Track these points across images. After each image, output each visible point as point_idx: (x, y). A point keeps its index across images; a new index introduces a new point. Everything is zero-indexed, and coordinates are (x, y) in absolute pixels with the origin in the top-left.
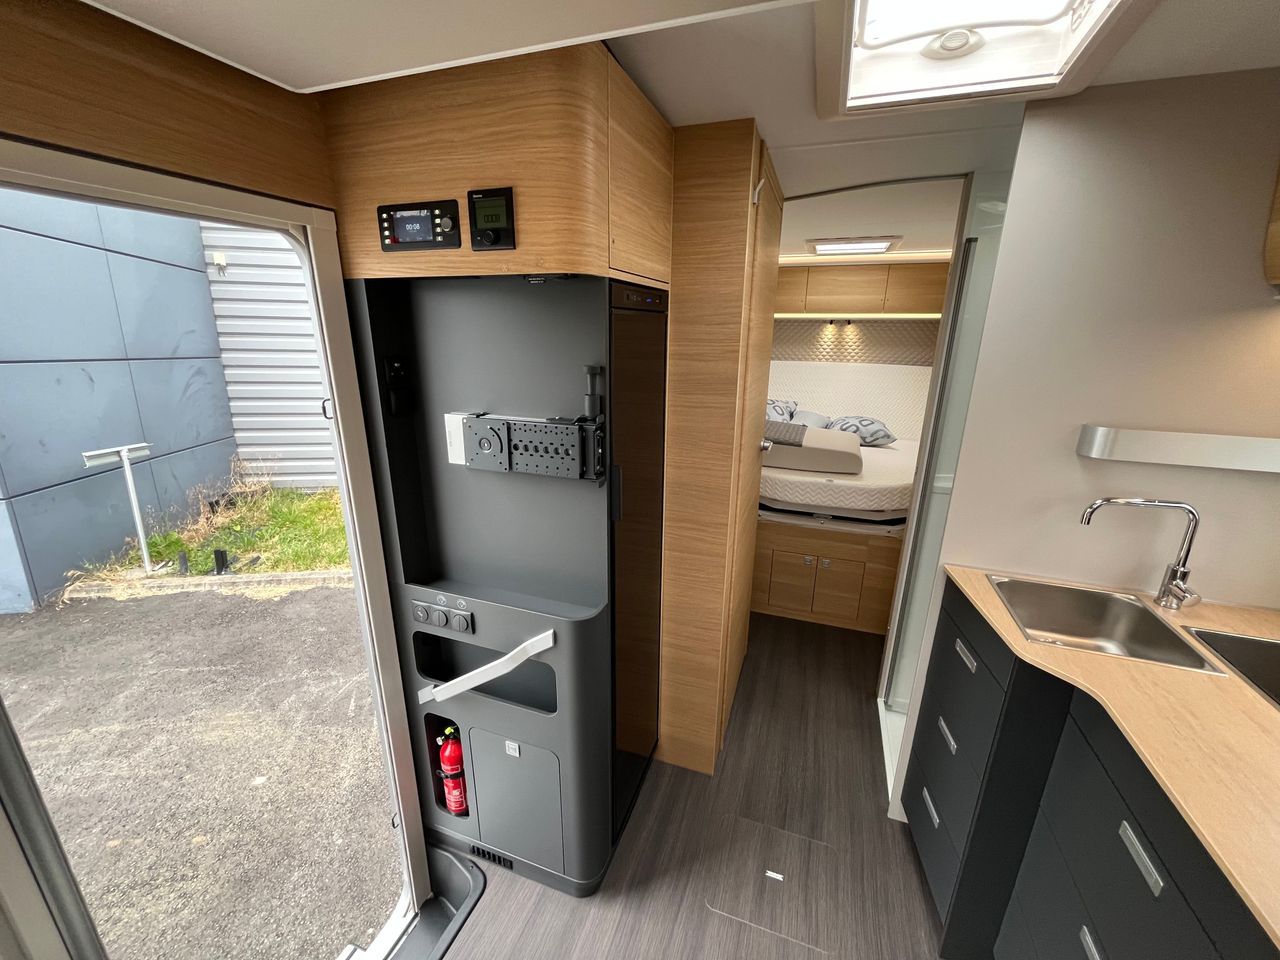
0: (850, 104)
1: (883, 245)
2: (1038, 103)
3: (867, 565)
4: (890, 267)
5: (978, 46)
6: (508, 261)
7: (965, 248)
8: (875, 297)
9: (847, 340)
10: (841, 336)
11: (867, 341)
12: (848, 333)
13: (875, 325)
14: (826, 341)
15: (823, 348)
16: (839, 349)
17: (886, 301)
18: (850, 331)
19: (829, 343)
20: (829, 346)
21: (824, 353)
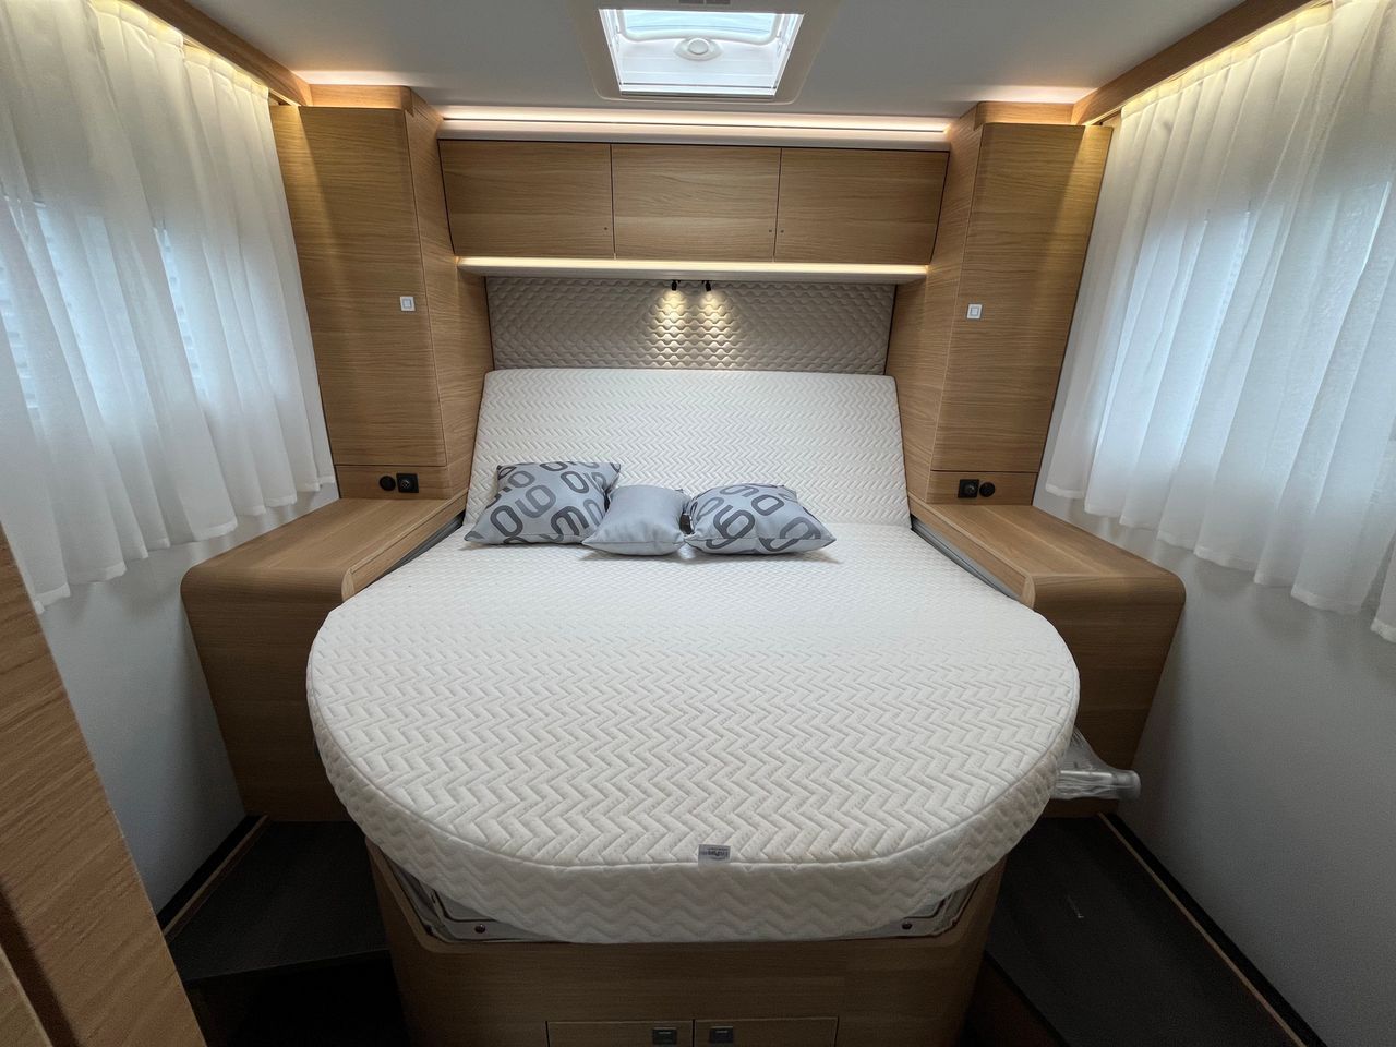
9: (708, 323)
10: (695, 314)
11: (745, 325)
12: (709, 309)
13: (757, 292)
14: (668, 326)
15: (664, 341)
16: (694, 342)
17: (779, 234)
18: (712, 305)
19: (674, 330)
20: (674, 336)
21: (668, 351)
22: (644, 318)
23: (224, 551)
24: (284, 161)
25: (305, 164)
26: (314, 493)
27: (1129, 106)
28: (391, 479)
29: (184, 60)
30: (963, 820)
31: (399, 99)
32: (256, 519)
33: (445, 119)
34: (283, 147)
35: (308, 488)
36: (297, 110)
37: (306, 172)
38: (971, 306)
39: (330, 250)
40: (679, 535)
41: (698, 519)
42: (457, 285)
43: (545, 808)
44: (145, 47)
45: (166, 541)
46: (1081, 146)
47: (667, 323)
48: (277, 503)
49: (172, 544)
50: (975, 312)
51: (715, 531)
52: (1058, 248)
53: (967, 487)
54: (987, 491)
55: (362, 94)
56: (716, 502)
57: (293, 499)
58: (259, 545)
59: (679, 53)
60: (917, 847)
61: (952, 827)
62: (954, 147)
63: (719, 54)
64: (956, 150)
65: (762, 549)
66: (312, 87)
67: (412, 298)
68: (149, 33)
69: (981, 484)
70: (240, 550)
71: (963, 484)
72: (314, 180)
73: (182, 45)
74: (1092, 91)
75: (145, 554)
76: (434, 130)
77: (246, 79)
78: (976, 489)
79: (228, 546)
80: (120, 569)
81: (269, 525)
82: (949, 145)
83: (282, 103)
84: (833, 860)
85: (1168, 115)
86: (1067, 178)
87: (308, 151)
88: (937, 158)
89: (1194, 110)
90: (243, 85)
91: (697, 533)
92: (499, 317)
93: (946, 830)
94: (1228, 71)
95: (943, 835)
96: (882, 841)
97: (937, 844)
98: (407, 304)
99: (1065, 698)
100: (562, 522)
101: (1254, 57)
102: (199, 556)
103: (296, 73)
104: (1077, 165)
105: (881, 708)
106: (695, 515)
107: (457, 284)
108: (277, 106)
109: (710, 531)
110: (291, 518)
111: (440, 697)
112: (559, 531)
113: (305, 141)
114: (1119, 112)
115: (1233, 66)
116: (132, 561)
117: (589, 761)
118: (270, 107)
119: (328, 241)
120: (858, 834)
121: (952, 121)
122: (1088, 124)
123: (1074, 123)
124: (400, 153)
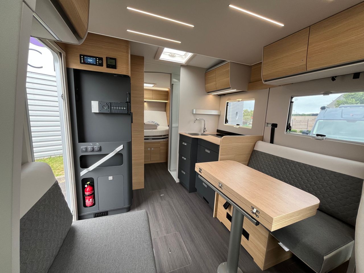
0: (160, 59)
1: (152, 85)
2: (182, 66)
3: (161, 148)
4: (153, 90)
5: (175, 56)
6: (114, 71)
7: (172, 86)
8: (151, 96)
17: (153, 97)
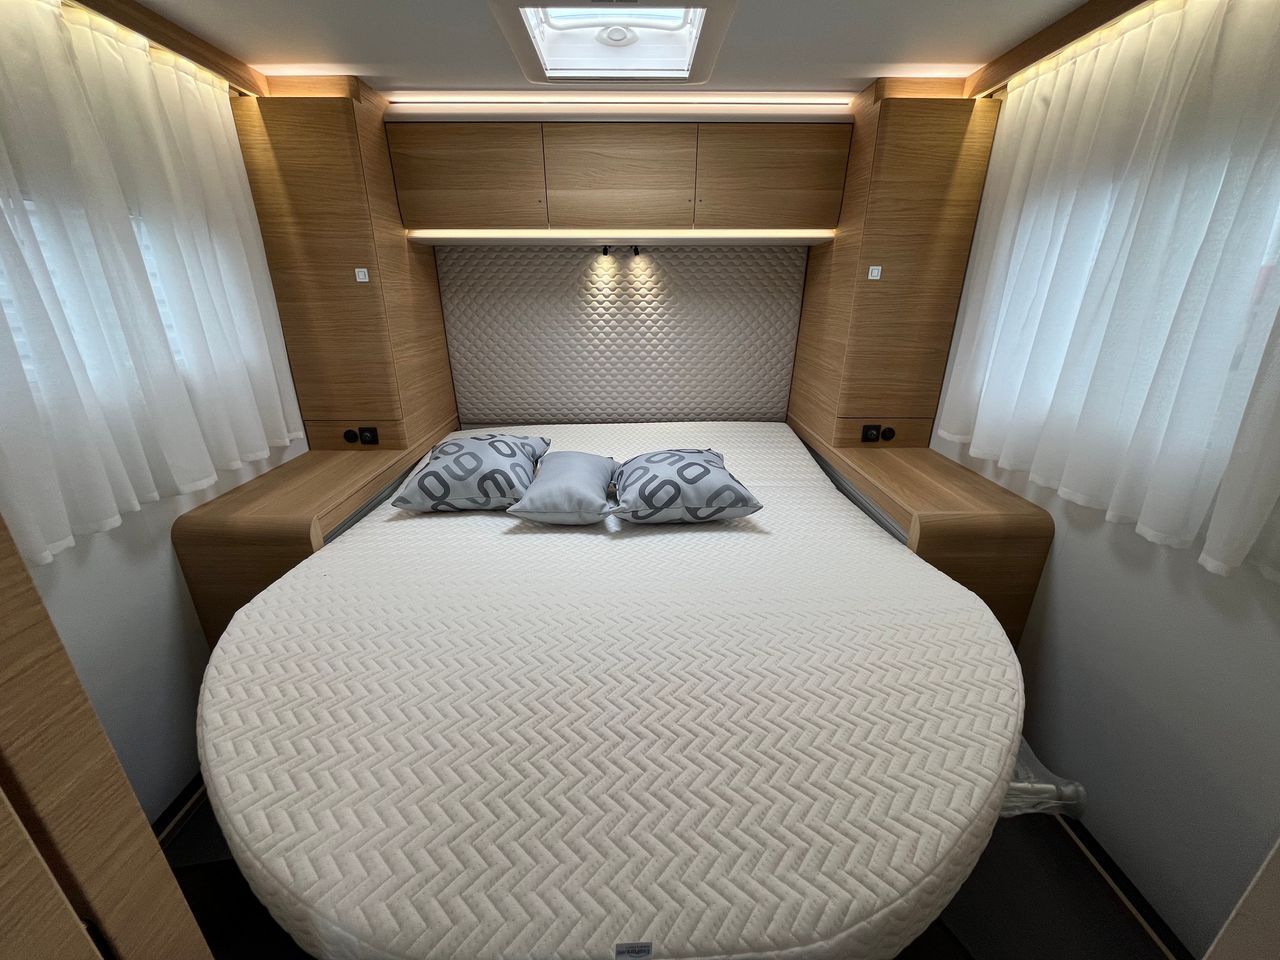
9: (637, 285)
10: (625, 276)
11: (671, 286)
12: (637, 272)
13: (681, 255)
14: (600, 288)
15: (598, 302)
16: (625, 302)
17: (698, 202)
18: (640, 267)
19: (607, 291)
20: (606, 297)
21: (601, 310)
22: (579, 280)
23: (209, 500)
24: (245, 148)
25: (265, 150)
26: (284, 448)
27: (1014, 81)
28: (355, 433)
29: (150, 64)
30: (915, 885)
31: (347, 88)
32: (235, 472)
33: (392, 103)
34: (245, 135)
35: (279, 443)
36: (255, 101)
37: (265, 156)
38: (871, 268)
39: (290, 229)
40: (604, 505)
41: (624, 489)
42: (407, 256)
43: (442, 883)
44: (114, 53)
45: (156, 495)
46: (972, 117)
47: (600, 285)
48: (252, 457)
49: (161, 497)
50: (875, 273)
51: (641, 502)
52: (951, 213)
53: (870, 433)
54: (888, 435)
55: (313, 83)
56: (642, 471)
57: (265, 454)
58: (238, 494)
59: (599, 39)
60: (864, 923)
61: (902, 896)
62: (857, 119)
63: (637, 39)
64: (859, 122)
65: (688, 517)
66: (268, 78)
67: (365, 270)
68: (117, 40)
69: (882, 429)
70: (221, 499)
71: (866, 429)
72: (273, 164)
73: (148, 48)
74: (981, 66)
75: (138, 508)
76: (381, 113)
77: (207, 75)
78: (878, 433)
79: (211, 497)
80: (116, 521)
81: (247, 476)
82: (852, 116)
83: (242, 94)
84: (770, 949)
85: (1046, 91)
86: (959, 147)
87: (267, 138)
88: (840, 129)
89: (1068, 87)
90: (204, 81)
91: (622, 505)
92: (447, 283)
93: (897, 899)
94: (1098, 51)
95: (893, 906)
96: (824, 917)
97: (885, 919)
98: (362, 275)
99: (1010, 703)
100: (489, 485)
101: (1119, 40)
102: (185, 506)
103: (253, 67)
104: (968, 136)
105: (816, 725)
106: (622, 484)
107: (407, 254)
108: (237, 97)
109: (635, 502)
110: (266, 469)
111: (340, 724)
112: (486, 494)
113: (264, 130)
114: (1005, 86)
115: (1102, 48)
116: (127, 515)
117: (497, 811)
118: (230, 99)
119: (289, 220)
120: (796, 908)
121: (856, 95)
122: (979, 98)
123: (965, 97)
124: (350, 138)
